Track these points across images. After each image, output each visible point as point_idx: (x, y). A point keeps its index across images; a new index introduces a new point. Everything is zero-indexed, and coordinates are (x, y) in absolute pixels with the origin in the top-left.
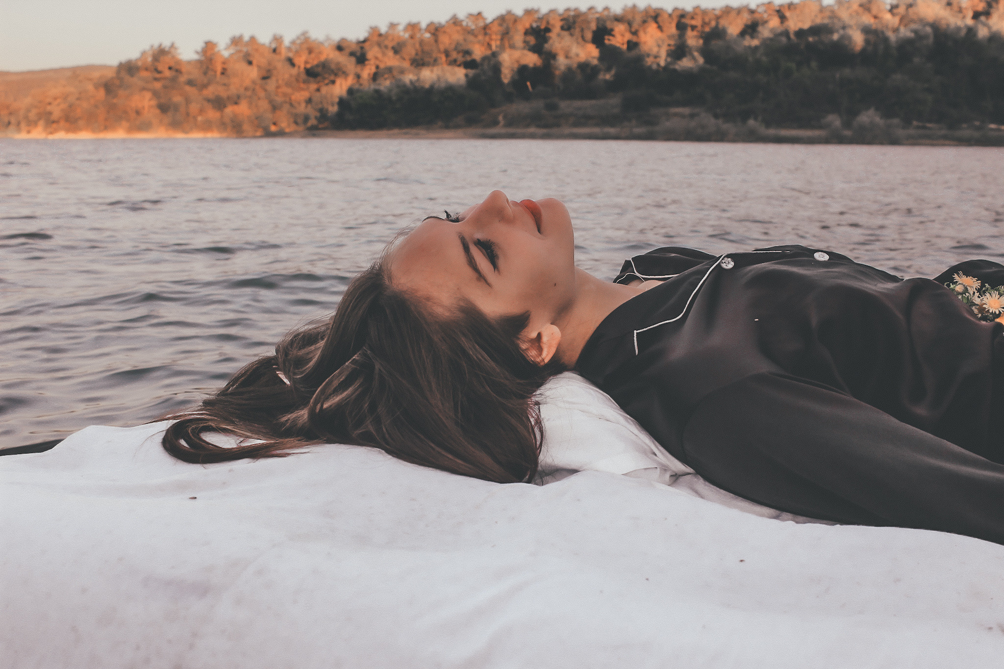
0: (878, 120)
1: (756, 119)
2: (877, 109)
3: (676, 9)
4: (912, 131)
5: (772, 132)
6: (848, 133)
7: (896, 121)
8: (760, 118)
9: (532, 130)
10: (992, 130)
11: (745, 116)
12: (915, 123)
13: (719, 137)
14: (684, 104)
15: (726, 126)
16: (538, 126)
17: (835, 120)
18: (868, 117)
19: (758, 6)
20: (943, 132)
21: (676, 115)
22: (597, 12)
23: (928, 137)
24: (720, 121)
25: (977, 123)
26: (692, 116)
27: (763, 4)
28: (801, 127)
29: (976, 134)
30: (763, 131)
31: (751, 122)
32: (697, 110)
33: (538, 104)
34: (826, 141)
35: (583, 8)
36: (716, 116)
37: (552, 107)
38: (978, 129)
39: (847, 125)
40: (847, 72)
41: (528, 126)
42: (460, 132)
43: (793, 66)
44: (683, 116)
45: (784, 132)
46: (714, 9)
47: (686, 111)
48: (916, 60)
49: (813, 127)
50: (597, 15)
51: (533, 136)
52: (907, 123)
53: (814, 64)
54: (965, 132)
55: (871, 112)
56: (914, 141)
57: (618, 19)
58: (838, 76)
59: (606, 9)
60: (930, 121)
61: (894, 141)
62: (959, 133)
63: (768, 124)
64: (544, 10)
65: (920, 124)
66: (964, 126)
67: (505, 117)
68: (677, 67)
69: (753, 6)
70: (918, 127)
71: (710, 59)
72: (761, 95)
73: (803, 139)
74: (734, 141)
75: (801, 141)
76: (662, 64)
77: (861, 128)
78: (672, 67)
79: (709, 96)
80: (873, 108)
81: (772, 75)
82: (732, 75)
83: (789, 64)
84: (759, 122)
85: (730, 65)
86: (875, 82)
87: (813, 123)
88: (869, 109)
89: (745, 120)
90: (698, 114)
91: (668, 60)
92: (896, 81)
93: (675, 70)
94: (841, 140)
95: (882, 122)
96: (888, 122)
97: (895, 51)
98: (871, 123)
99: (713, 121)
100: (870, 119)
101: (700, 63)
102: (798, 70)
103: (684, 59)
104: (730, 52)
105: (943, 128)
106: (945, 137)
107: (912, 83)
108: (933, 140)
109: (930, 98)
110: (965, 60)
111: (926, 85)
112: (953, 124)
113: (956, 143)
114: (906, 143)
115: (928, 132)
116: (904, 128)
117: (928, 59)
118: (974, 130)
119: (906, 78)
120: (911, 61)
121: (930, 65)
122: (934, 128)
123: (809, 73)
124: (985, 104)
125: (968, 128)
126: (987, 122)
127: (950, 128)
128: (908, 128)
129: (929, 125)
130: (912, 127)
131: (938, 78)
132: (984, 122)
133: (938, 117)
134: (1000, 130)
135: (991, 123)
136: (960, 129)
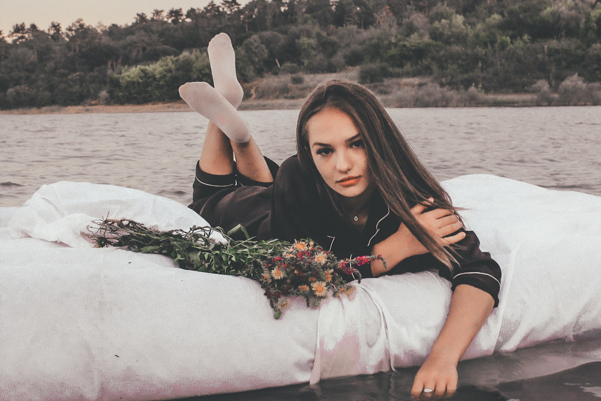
0: (581, 84)
1: (476, 86)
2: (579, 75)
5: (491, 97)
6: (556, 96)
7: (597, 84)
8: (480, 86)
9: (280, 101)
11: (467, 84)
13: (444, 103)
14: (414, 75)
15: (451, 94)
16: (285, 98)
17: (543, 85)
18: (573, 81)
21: (406, 84)
24: (445, 89)
26: (420, 85)
28: (516, 92)
30: (482, 96)
31: (472, 89)
32: (425, 80)
33: (285, 79)
34: (538, 104)
36: (442, 85)
37: (297, 81)
39: (555, 89)
40: (554, 43)
41: (277, 97)
43: (508, 39)
44: (413, 86)
45: (501, 97)
47: (416, 81)
49: (526, 92)
51: (280, 107)
53: (526, 37)
55: (575, 77)
57: (355, 2)
58: (546, 47)
61: (596, 102)
63: (487, 90)
67: (256, 90)
68: (406, 43)
71: (435, 35)
72: (480, 65)
73: (518, 103)
74: (457, 106)
75: (516, 105)
76: (393, 40)
77: (566, 91)
78: (402, 43)
79: (435, 67)
80: (577, 74)
81: (490, 47)
82: (456, 48)
83: (504, 38)
84: (480, 89)
85: (452, 40)
86: (579, 51)
87: (526, 88)
88: (574, 74)
89: (467, 87)
90: (426, 84)
91: (399, 37)
92: (596, 50)
93: (404, 46)
94: (550, 103)
95: (584, 85)
96: (590, 85)
97: (595, 25)
98: (574, 87)
99: (439, 88)
100: (574, 83)
101: (427, 39)
102: (512, 43)
103: (412, 36)
104: (454, 29)
123: (522, 45)
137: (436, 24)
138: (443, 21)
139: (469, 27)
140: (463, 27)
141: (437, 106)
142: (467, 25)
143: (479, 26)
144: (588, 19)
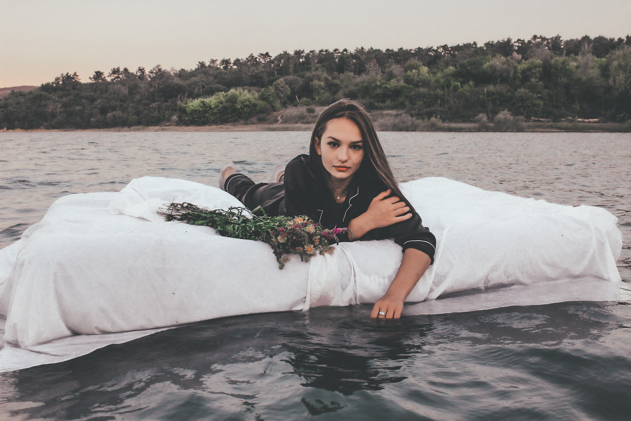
0: (509, 116)
1: (436, 117)
2: (508, 111)
3: (388, 50)
4: (531, 123)
5: (446, 125)
6: (492, 125)
7: (521, 117)
8: (439, 117)
9: (299, 125)
10: (579, 122)
11: (430, 115)
12: (532, 118)
13: (413, 128)
14: (392, 108)
15: (419, 122)
16: (302, 123)
17: (483, 117)
18: (504, 115)
19: (438, 48)
20: (550, 124)
21: (387, 115)
22: (339, 52)
23: (540, 127)
24: (414, 118)
25: (571, 118)
26: (397, 115)
27: (442, 46)
28: (464, 121)
29: (570, 125)
30: (440, 123)
31: (433, 119)
32: (400, 112)
33: (302, 110)
34: (479, 130)
35: (331, 50)
36: (412, 116)
37: (311, 111)
38: (572, 121)
39: (491, 120)
40: (491, 88)
41: (296, 122)
42: (254, 127)
44: (391, 115)
45: (453, 125)
46: (411, 50)
47: (394, 112)
48: (533, 80)
49: (471, 122)
50: (340, 54)
51: (298, 129)
52: (528, 118)
53: (471, 83)
54: (564, 123)
55: (506, 112)
56: (532, 129)
57: (353, 56)
58: (485, 90)
59: (345, 50)
60: (542, 117)
61: (520, 130)
62: (559, 124)
63: (444, 120)
64: (307, 51)
65: (536, 119)
66: (563, 119)
67: (282, 117)
68: (388, 86)
69: (435, 48)
70: (535, 121)
71: (408, 80)
72: (439, 102)
73: (465, 129)
74: (422, 131)
75: (464, 131)
76: (378, 84)
77: (499, 122)
78: (384, 86)
79: (407, 103)
80: (507, 109)
81: (446, 90)
82: (422, 90)
83: (456, 83)
84: (438, 119)
85: (420, 84)
86: (508, 94)
87: (471, 119)
88: (505, 110)
89: (429, 118)
90: (401, 115)
91: (382, 81)
92: (520, 93)
93: (386, 88)
94: (487, 129)
95: (512, 118)
96: (516, 118)
97: (520, 75)
98: (505, 118)
99: (410, 118)
100: (504, 116)
101: (402, 83)
102: (462, 87)
103: (392, 81)
104: (420, 76)
105: (550, 121)
106: (551, 127)
107: (531, 94)
108: (544, 128)
109: (541, 103)
110: (562, 80)
111: (539, 95)
112: (556, 119)
113: (558, 130)
114: (528, 130)
115: (541, 124)
116: (526, 121)
117: (540, 79)
118: (568, 122)
119: (527, 91)
120: (530, 81)
121: (541, 83)
122: (545, 121)
123: (469, 88)
124: (574, 106)
125: (565, 121)
126: (576, 117)
127: (554, 121)
128: (529, 121)
129: (541, 119)
130: (531, 120)
131: (546, 91)
132: (574, 117)
133: (547, 114)
134: (584, 122)
135: (578, 118)
136: (561, 121)
137: (409, 73)
138: (414, 71)
139: (432, 75)
140: (428, 75)
141: (408, 131)
142: (430, 73)
143: (439, 75)
144: (515, 72)
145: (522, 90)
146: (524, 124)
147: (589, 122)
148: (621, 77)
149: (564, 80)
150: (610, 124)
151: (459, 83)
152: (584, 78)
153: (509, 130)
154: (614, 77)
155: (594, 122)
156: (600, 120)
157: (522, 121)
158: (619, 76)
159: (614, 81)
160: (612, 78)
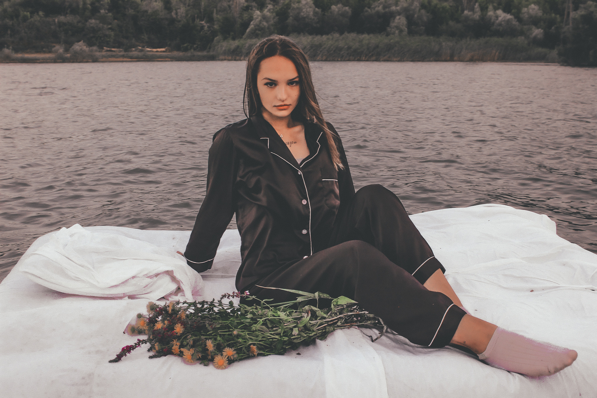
0: (85, 48)
1: (8, 48)
2: (84, 42)
4: (104, 53)
5: (19, 55)
6: (68, 55)
7: (95, 48)
8: (11, 48)
10: (148, 51)
12: (105, 48)
17: (59, 48)
18: (80, 46)
20: (122, 53)
23: (113, 56)
25: (140, 48)
28: (37, 52)
29: (140, 54)
30: (13, 55)
31: (6, 50)
34: (55, 61)
38: (141, 51)
39: (67, 50)
40: (62, 18)
45: (27, 56)
48: (102, 11)
49: (45, 52)
52: (101, 48)
53: (41, 13)
54: (134, 53)
55: (81, 43)
56: (106, 59)
58: (56, 20)
60: (114, 48)
61: (95, 60)
62: (131, 54)
63: (16, 51)
65: (109, 49)
66: (134, 49)
70: (107, 51)
72: (9, 32)
75: (38, 61)
77: (76, 53)
80: (82, 41)
81: (15, 19)
83: (25, 13)
84: (11, 50)
86: (80, 24)
87: (44, 49)
88: (80, 41)
89: (1, 49)
92: (92, 23)
94: (64, 60)
95: (88, 49)
96: (91, 48)
97: (89, 6)
98: (81, 49)
100: (80, 48)
102: (31, 17)
105: (122, 51)
106: (123, 56)
107: (101, 25)
108: (117, 57)
109: (112, 33)
110: (130, 12)
111: (110, 26)
112: (127, 49)
113: (130, 60)
114: (102, 60)
115: (114, 53)
116: (99, 52)
117: (109, 10)
118: (139, 52)
119: (98, 22)
120: (99, 12)
121: (110, 14)
122: (117, 51)
123: (39, 19)
124: (143, 37)
125: (136, 50)
126: (146, 47)
127: (126, 51)
128: (102, 52)
129: (113, 49)
130: (104, 50)
131: (116, 21)
132: (143, 47)
133: (119, 45)
134: (153, 51)
135: (147, 48)
136: (131, 51)
144: (85, 3)
145: (93, 21)
146: (98, 54)
147: (157, 51)
148: (182, 10)
149: (131, 12)
150: (176, 53)
151: (28, 13)
152: (150, 11)
153: (85, 60)
154: (176, 10)
155: (161, 52)
156: (166, 50)
157: (96, 51)
158: (180, 9)
159: (176, 14)
160: (174, 11)
